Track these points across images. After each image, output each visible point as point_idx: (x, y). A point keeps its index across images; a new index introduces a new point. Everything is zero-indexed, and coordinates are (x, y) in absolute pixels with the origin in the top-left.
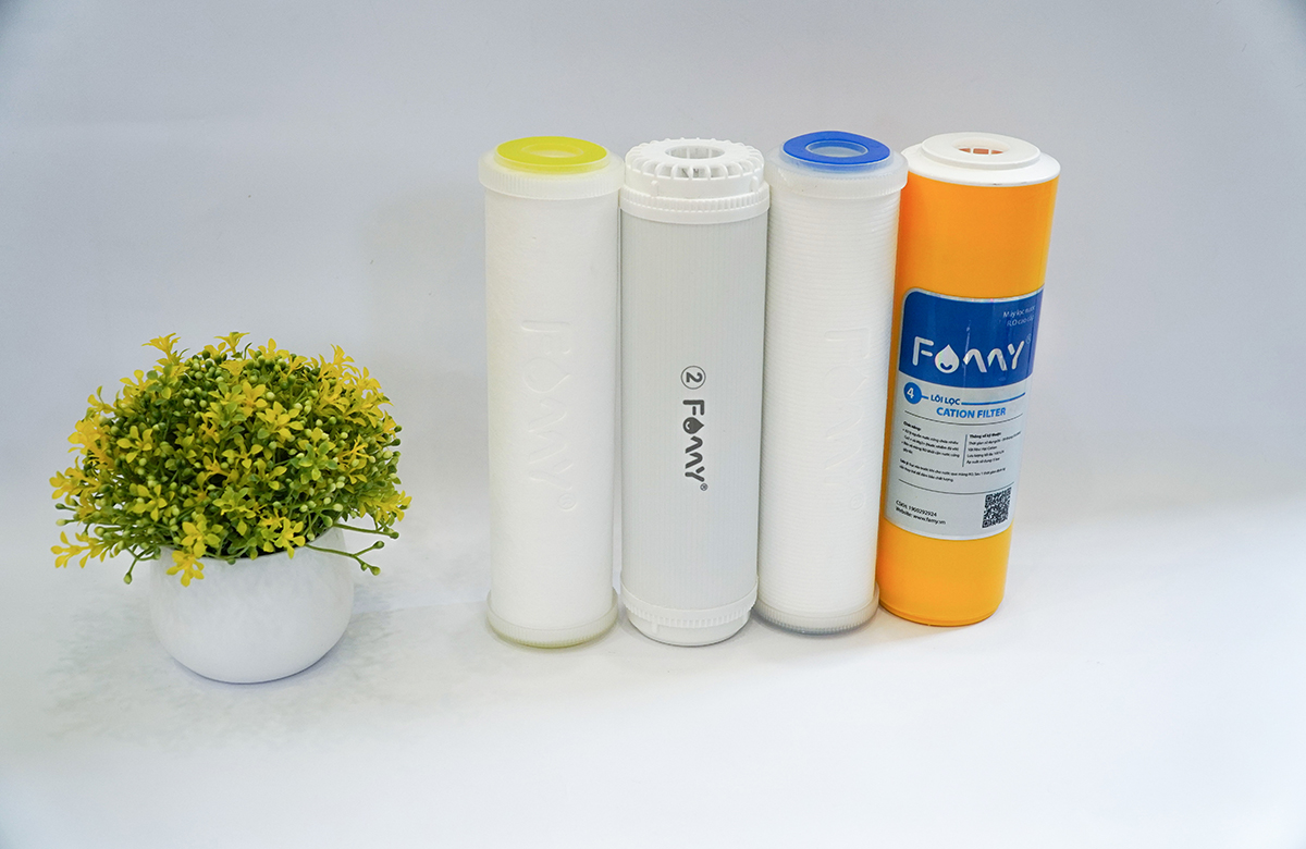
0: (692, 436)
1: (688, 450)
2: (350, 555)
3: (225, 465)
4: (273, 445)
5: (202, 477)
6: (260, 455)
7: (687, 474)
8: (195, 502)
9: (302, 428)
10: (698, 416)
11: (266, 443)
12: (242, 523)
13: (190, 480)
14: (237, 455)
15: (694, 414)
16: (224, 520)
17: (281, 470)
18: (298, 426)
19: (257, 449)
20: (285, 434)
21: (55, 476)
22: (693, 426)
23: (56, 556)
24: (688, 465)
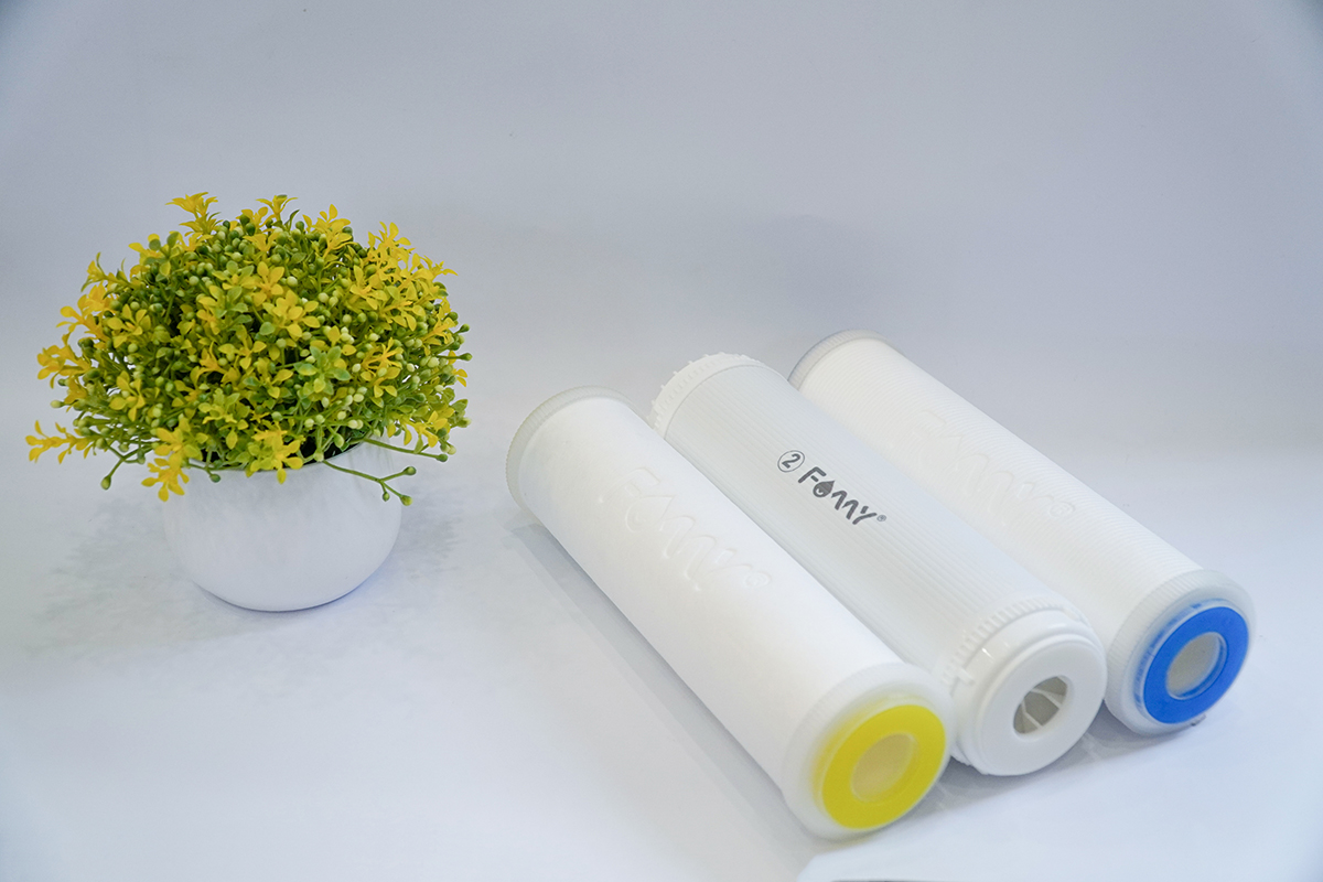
0: (830, 495)
1: (837, 507)
2: (376, 480)
3: (223, 361)
4: (282, 343)
5: (197, 373)
6: (265, 354)
7: (855, 522)
8: (186, 402)
9: (318, 326)
10: (821, 479)
11: (271, 341)
12: (233, 433)
13: (181, 375)
14: (237, 351)
15: (816, 480)
16: (212, 429)
17: (286, 375)
18: (313, 322)
19: (260, 346)
20: (295, 331)
21: (41, 352)
22: (824, 489)
23: (31, 447)
24: (849, 516)
